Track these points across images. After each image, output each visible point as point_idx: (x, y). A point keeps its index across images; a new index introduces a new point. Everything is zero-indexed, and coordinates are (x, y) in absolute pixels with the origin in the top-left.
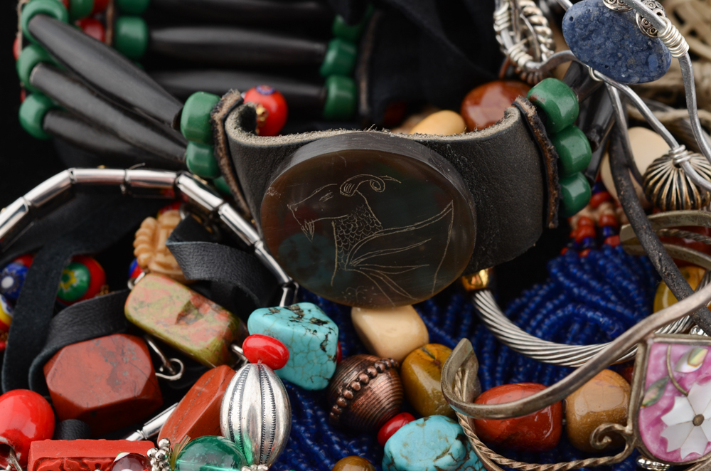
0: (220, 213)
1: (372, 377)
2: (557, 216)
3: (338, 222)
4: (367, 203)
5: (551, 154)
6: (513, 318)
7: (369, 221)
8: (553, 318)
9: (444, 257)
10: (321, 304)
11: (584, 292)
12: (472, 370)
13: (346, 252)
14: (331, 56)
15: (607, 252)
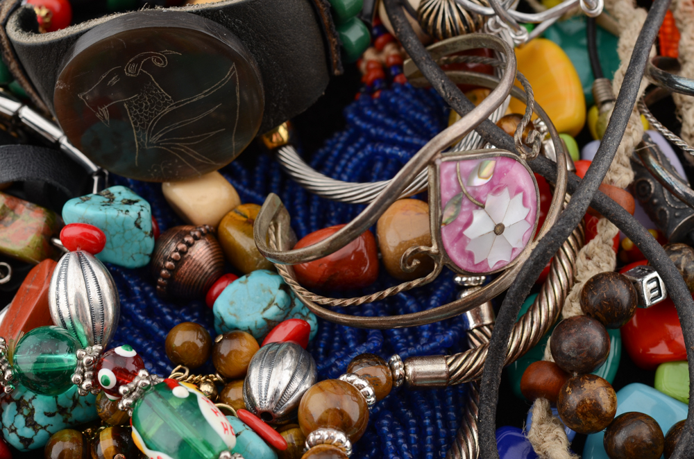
0: (20, 116)
1: (189, 245)
2: (340, 63)
3: (129, 103)
4: (153, 80)
5: (323, 3)
6: (319, 168)
7: (159, 97)
8: (355, 160)
9: (237, 119)
10: (132, 186)
11: (381, 131)
12: (284, 222)
13: (144, 131)
15: (397, 90)
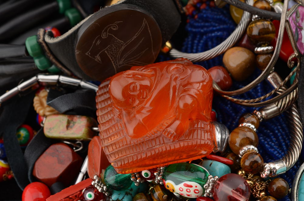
0: (60, 81)
3: (107, 50)
4: (114, 36)
7: (118, 43)
8: (201, 44)
11: (205, 29)
13: (116, 60)
14: (61, 5)
15: (204, 11)
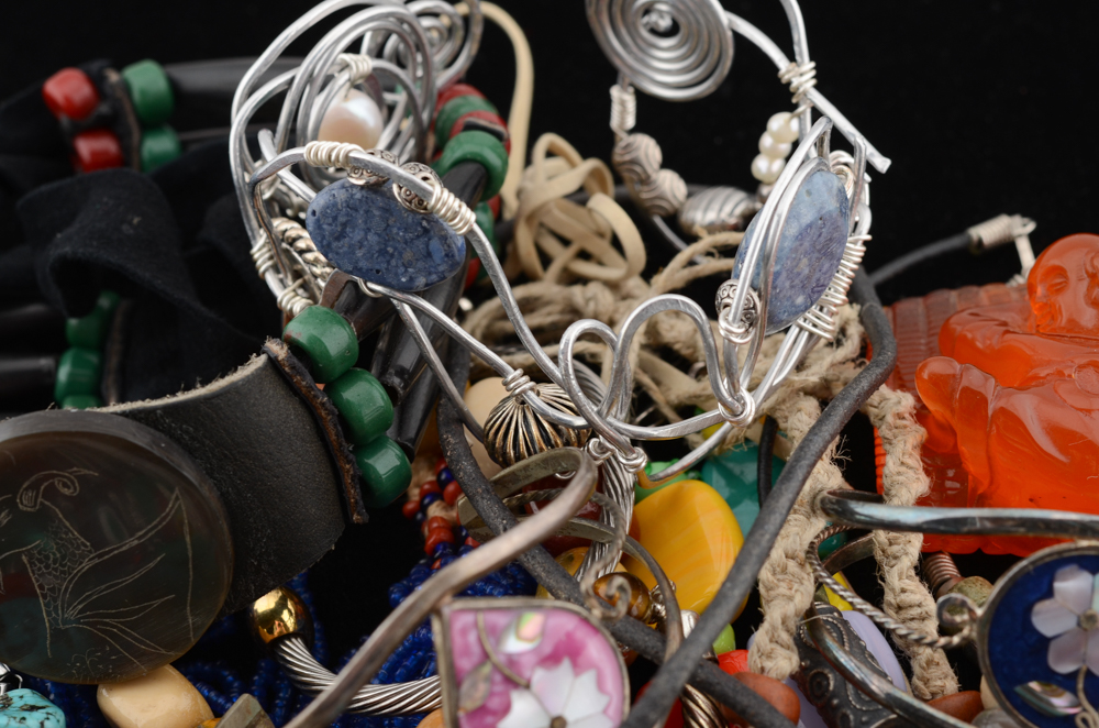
2: (361, 503)
3: (29, 554)
4: (61, 516)
5: (326, 409)
7: (73, 545)
13: (55, 600)
